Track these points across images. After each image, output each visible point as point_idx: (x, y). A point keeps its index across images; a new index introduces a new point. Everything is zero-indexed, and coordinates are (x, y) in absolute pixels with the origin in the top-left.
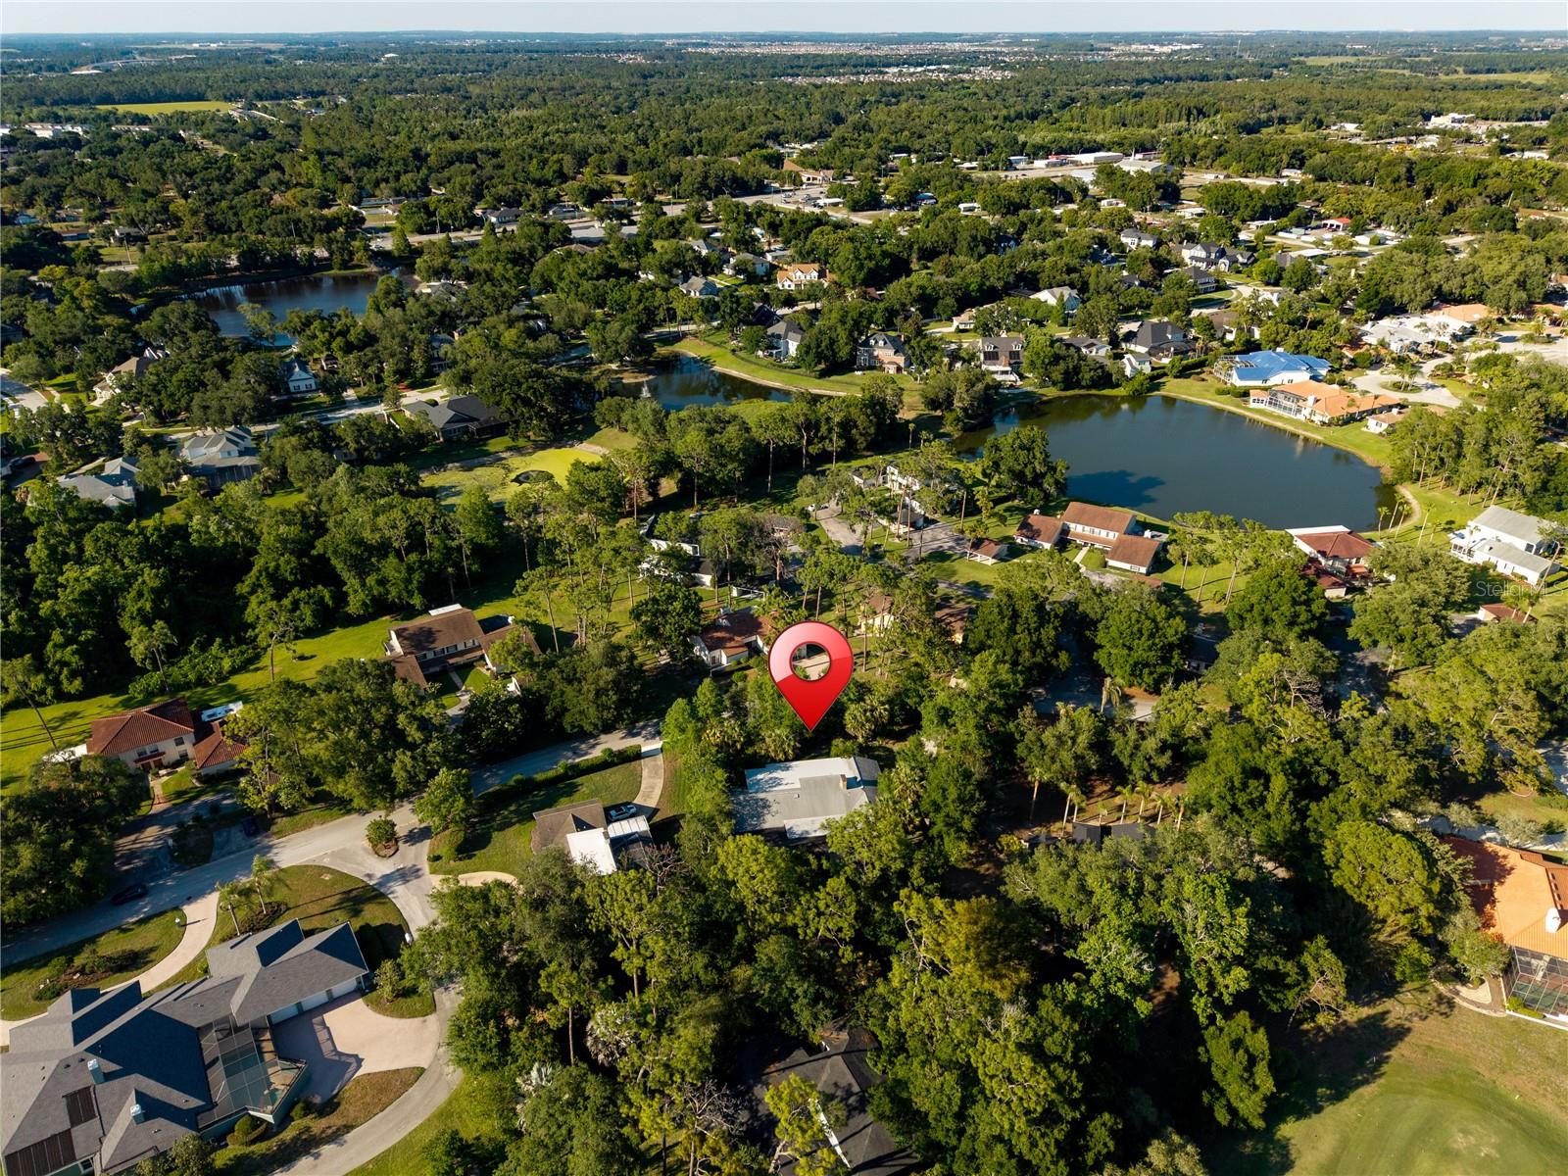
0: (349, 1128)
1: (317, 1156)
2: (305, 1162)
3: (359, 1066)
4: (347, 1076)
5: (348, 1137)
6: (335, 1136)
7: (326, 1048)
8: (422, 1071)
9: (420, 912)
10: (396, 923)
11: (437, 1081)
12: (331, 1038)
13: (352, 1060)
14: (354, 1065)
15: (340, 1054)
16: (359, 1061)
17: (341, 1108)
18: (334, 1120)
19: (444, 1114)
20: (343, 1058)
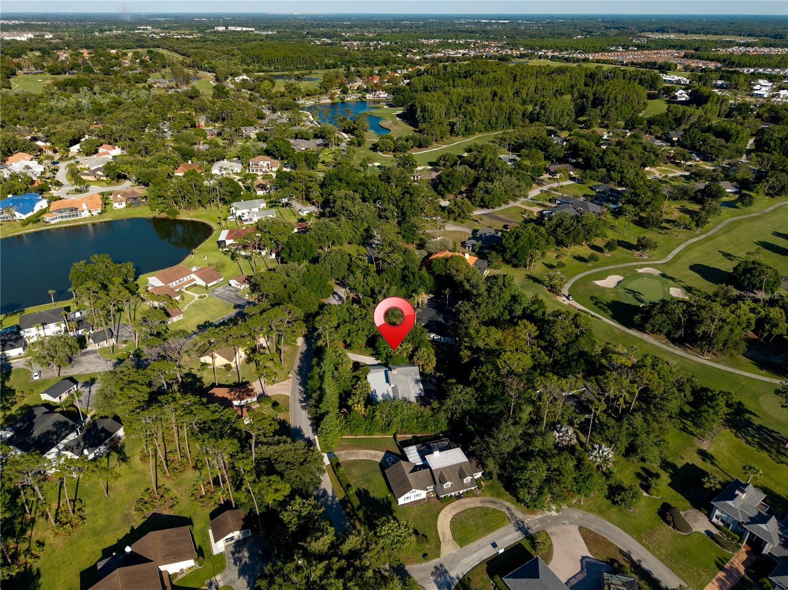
0: (621, 551)
1: (639, 561)
2: (644, 565)
3: (586, 557)
4: (594, 561)
5: (625, 550)
6: (627, 556)
7: (580, 577)
8: (580, 528)
9: (473, 556)
10: (485, 566)
11: (583, 520)
12: (574, 576)
13: (584, 562)
14: (586, 560)
15: (582, 569)
16: (583, 558)
17: (613, 557)
18: (620, 558)
19: (601, 512)
20: (584, 566)
